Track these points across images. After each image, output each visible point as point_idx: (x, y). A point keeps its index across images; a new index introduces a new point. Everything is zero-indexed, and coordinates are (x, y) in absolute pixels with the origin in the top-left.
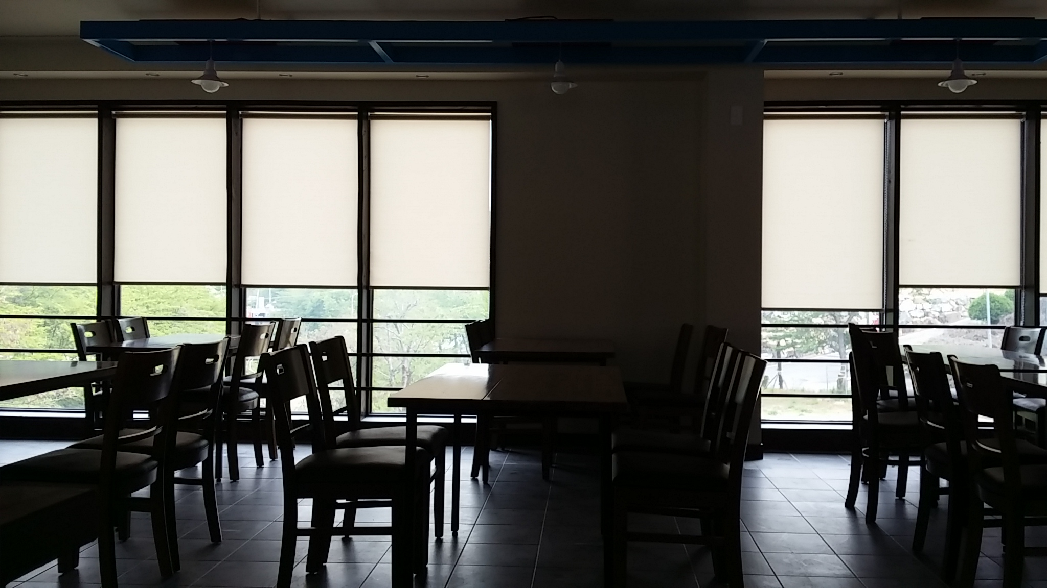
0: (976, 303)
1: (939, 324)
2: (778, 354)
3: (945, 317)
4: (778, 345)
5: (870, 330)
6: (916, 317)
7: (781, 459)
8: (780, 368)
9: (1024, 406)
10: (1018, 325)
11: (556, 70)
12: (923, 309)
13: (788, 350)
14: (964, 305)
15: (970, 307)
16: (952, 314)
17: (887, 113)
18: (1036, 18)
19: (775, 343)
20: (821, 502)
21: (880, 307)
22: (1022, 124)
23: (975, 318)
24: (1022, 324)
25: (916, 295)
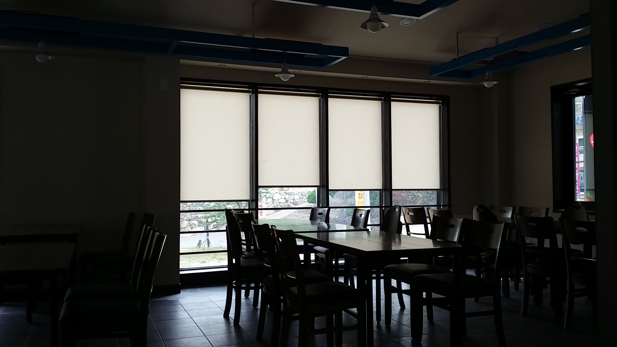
0: (311, 194)
1: (294, 206)
2: (207, 227)
3: (296, 202)
4: (207, 221)
5: (241, 212)
6: (282, 203)
7: (192, 292)
8: (208, 235)
9: (320, 251)
10: (319, 206)
11: (39, 46)
12: (285, 198)
13: (212, 224)
14: (305, 196)
15: (308, 197)
16: (299, 201)
17: (251, 90)
18: (323, 44)
19: (205, 220)
20: (211, 315)
21: (249, 199)
22: (320, 100)
23: (310, 203)
24: (321, 206)
25: (280, 190)
